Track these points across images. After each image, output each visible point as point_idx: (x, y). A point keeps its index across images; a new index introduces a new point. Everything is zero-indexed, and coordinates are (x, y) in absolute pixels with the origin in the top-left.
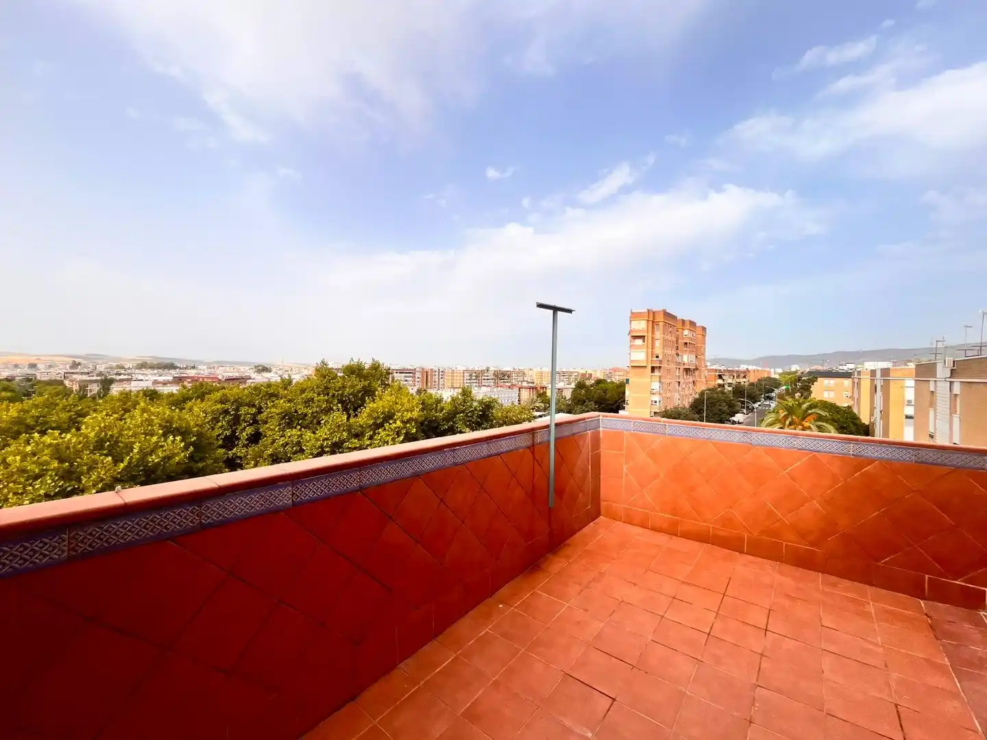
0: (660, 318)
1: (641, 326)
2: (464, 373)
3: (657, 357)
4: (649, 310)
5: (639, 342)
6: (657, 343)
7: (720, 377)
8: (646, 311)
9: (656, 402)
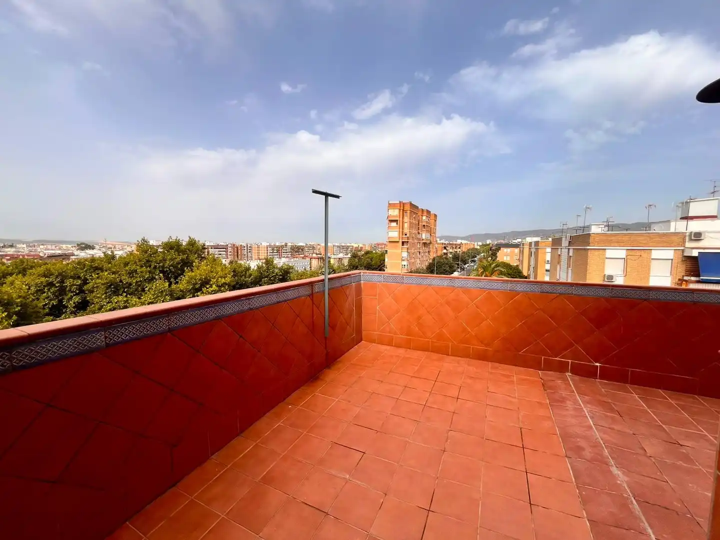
0: (407, 208)
1: (395, 213)
2: (267, 248)
3: (406, 235)
4: (400, 202)
5: (394, 224)
6: (406, 225)
7: (445, 248)
8: (398, 202)
9: (405, 266)
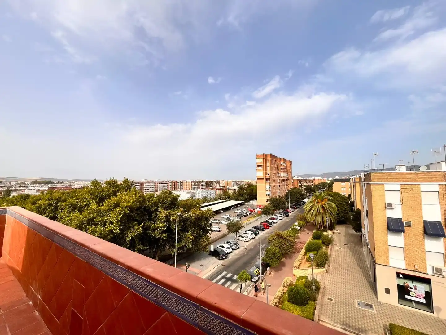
0: (269, 157)
1: (260, 161)
2: (191, 183)
3: (268, 174)
4: (264, 154)
5: (260, 168)
6: (268, 169)
7: (300, 182)
8: (262, 154)
9: (268, 194)
